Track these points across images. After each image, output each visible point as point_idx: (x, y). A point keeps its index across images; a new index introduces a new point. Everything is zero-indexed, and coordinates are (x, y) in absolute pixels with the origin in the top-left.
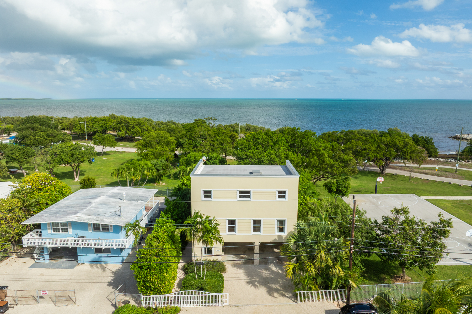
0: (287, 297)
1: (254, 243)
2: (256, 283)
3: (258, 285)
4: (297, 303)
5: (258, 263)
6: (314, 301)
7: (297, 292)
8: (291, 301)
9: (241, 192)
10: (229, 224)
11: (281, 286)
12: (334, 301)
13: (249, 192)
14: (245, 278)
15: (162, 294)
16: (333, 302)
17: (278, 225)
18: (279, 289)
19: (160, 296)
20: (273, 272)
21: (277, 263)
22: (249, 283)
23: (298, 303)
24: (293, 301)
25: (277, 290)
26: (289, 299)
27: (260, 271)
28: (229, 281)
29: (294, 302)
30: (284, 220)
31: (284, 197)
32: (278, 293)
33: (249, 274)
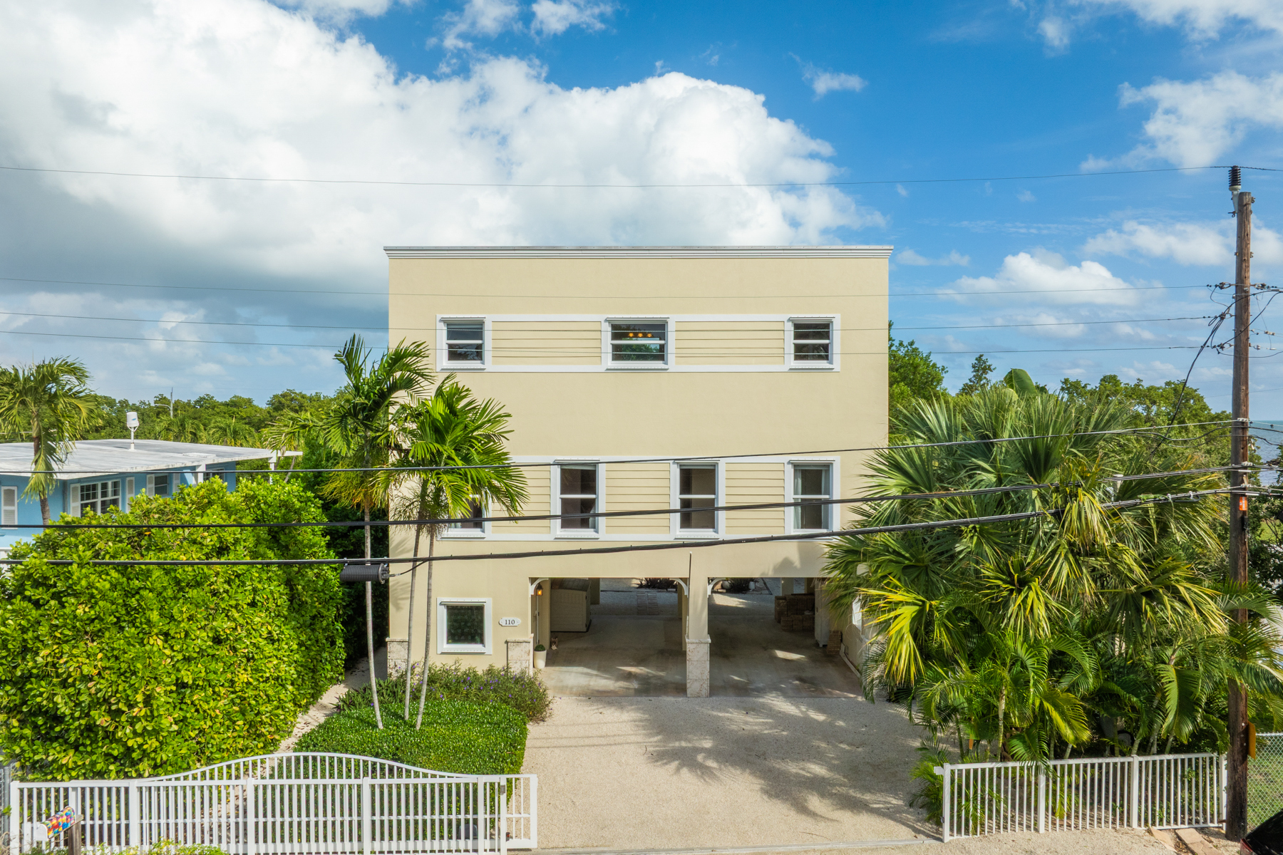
0: (877, 812)
1: (686, 580)
2: (700, 758)
3: (711, 764)
4: (941, 840)
5: (706, 686)
6: (1036, 830)
7: (937, 770)
8: (904, 833)
9: (620, 330)
10: (565, 488)
11: (831, 768)
12: (1154, 829)
13: (658, 329)
14: (640, 739)
15: (140, 776)
16: (1149, 832)
17: (796, 493)
18: (823, 778)
19: (122, 783)
20: (782, 719)
21: (797, 689)
22: (661, 757)
23: (947, 838)
24: (917, 831)
25: (817, 785)
26: (892, 823)
27: (715, 713)
28: (557, 751)
29: (922, 837)
30: (827, 467)
31: (823, 353)
32: (823, 795)
33: (660, 726)
